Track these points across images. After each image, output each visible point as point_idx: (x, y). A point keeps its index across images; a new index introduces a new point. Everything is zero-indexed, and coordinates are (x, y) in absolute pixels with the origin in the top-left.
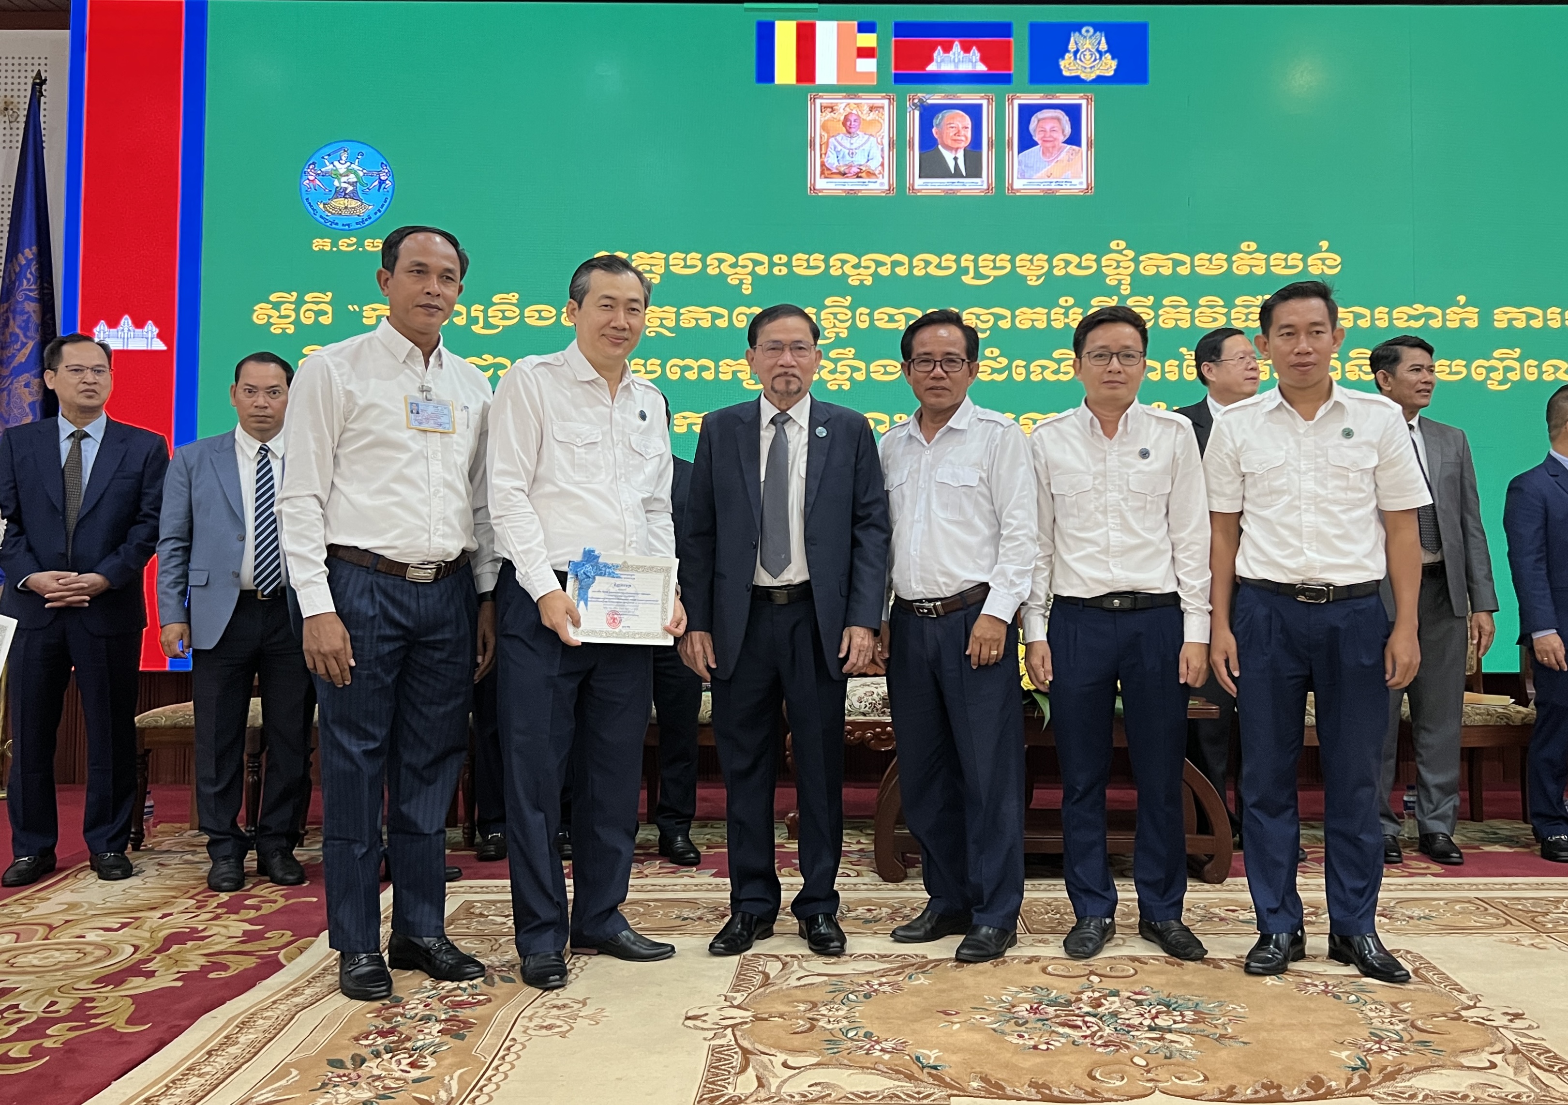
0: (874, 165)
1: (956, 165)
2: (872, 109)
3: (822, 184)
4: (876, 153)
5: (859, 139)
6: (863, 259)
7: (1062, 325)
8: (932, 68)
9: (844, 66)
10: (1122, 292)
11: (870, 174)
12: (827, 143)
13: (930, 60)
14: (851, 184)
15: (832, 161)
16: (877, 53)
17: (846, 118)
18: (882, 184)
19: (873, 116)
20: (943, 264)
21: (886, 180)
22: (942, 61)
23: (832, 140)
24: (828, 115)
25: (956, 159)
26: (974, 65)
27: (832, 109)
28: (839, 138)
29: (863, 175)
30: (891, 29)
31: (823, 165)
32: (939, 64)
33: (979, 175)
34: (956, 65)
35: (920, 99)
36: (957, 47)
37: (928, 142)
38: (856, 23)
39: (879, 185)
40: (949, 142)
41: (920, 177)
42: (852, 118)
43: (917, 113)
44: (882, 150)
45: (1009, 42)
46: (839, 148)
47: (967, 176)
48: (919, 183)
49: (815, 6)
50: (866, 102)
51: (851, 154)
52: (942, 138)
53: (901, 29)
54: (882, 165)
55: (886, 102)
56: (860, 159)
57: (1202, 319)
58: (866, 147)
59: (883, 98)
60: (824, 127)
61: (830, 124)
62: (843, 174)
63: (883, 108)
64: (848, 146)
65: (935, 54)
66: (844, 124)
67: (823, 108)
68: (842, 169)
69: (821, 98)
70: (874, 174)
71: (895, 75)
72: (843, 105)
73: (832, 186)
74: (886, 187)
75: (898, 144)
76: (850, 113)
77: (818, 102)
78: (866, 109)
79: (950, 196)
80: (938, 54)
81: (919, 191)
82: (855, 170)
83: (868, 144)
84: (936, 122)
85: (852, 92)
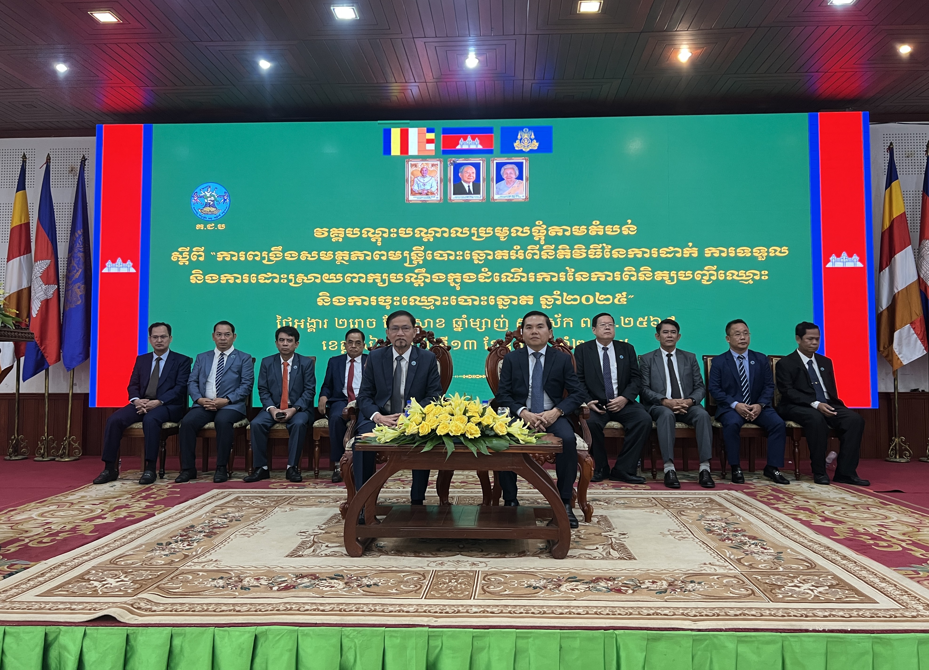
0: (434, 189)
1: (469, 189)
2: (433, 165)
3: (411, 198)
4: (435, 184)
5: (426, 179)
6: (429, 230)
7: (515, 258)
8: (459, 147)
9: (421, 148)
10: (541, 243)
11: (432, 193)
12: (414, 180)
13: (458, 144)
14: (424, 198)
15: (416, 188)
16: (435, 141)
17: (422, 170)
18: (437, 198)
19: (433, 168)
20: (464, 232)
21: (439, 196)
22: (463, 144)
23: (416, 179)
24: (414, 168)
25: (469, 186)
26: (477, 146)
27: (416, 166)
28: (419, 178)
29: (429, 194)
30: (441, 131)
31: (412, 190)
32: (462, 146)
33: (479, 194)
34: (469, 146)
35: (453, 161)
36: (469, 138)
37: (457, 180)
38: (426, 128)
39: (436, 198)
40: (466, 179)
41: (454, 194)
42: (424, 169)
43: (452, 167)
44: (437, 183)
45: (492, 136)
46: (419, 182)
47: (474, 194)
48: (453, 197)
49: (408, 121)
50: (430, 163)
51: (424, 185)
52: (463, 177)
53: (445, 131)
54: (437, 189)
55: (439, 162)
56: (428, 187)
57: (576, 255)
58: (430, 182)
59: (438, 161)
60: (412, 174)
61: (415, 172)
62: (421, 194)
63: (437, 165)
64: (422, 181)
65: (460, 142)
66: (421, 172)
67: (412, 165)
68: (420, 191)
69: (411, 161)
70: (434, 194)
71: (443, 150)
72: (420, 164)
73: (416, 199)
74: (439, 199)
75: (444, 180)
76: (424, 168)
77: (410, 163)
78: (430, 165)
79: (467, 202)
80: (461, 141)
81: (453, 200)
82: (426, 192)
83: (431, 181)
84: (460, 170)
85: (424, 158)
